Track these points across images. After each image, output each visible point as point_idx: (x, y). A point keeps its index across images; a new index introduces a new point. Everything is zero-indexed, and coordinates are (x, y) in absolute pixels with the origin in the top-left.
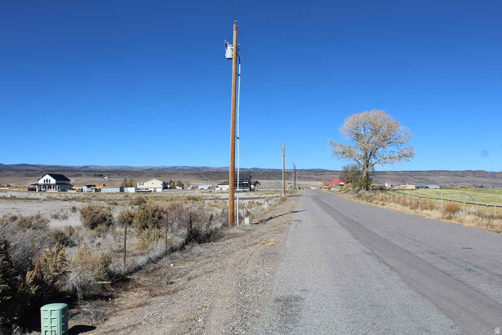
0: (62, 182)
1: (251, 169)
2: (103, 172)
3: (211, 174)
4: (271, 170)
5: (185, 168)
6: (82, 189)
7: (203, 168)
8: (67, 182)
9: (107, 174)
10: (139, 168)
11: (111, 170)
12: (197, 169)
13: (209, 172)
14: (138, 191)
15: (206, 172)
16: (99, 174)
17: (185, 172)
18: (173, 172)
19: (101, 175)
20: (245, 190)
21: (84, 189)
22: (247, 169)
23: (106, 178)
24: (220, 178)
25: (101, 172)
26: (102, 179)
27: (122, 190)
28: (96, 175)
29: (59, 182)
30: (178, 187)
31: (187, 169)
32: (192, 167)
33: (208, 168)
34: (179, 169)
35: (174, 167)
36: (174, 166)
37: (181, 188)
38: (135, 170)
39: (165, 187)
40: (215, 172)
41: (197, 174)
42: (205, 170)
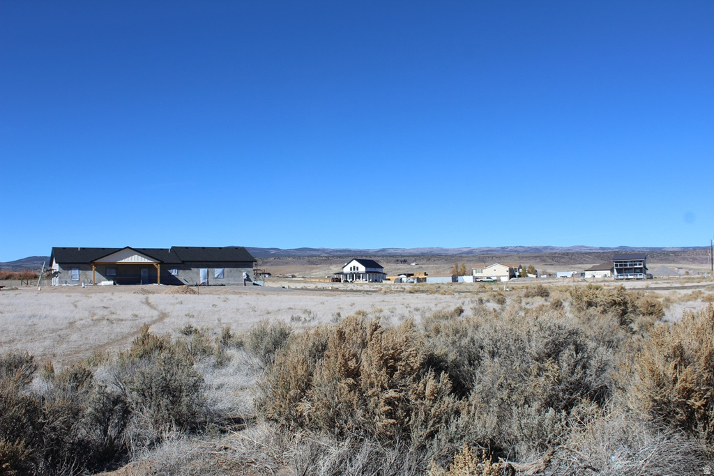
0: (373, 270)
1: (616, 248)
2: (407, 256)
3: (557, 257)
4: (647, 248)
5: (519, 249)
6: (401, 279)
7: (546, 248)
8: (379, 270)
9: (413, 259)
10: (454, 250)
11: (418, 253)
12: (537, 249)
13: (555, 253)
14: (476, 279)
15: (551, 253)
16: (403, 259)
17: (521, 254)
18: (504, 255)
19: (405, 261)
20: (639, 277)
21: (403, 279)
22: (610, 248)
23: (413, 264)
24: (572, 261)
25: (404, 256)
26: (409, 267)
27: (455, 280)
28: (398, 261)
29: (369, 269)
30: (529, 275)
31: (523, 249)
32: (528, 247)
33: (552, 248)
34: (511, 251)
35: (503, 248)
36: (503, 246)
37: (534, 276)
38: (450, 253)
39: (512, 276)
40: (564, 254)
41: (537, 257)
42: (549, 251)
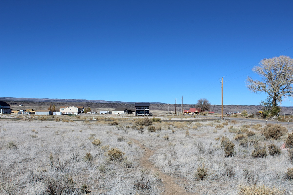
0: (5, 107)
1: (115, 102)
2: (17, 102)
3: (89, 105)
4: (128, 102)
5: (71, 100)
7: (84, 100)
8: (8, 107)
9: (20, 103)
10: (40, 99)
11: (22, 100)
12: (79, 101)
13: (89, 103)
14: (62, 113)
15: (86, 103)
16: (15, 103)
17: (73, 103)
18: (65, 103)
19: (16, 104)
21: (22, 112)
22: (112, 102)
23: (21, 105)
24: (96, 107)
25: (15, 102)
26: (18, 107)
27: (51, 113)
28: (12, 103)
29: (2, 107)
30: (88, 112)
31: (73, 101)
32: (76, 100)
33: (87, 101)
34: (68, 101)
35: (64, 100)
37: (90, 113)
38: (38, 101)
39: (79, 112)
40: (92, 104)
41: (80, 104)
42: (85, 102)
